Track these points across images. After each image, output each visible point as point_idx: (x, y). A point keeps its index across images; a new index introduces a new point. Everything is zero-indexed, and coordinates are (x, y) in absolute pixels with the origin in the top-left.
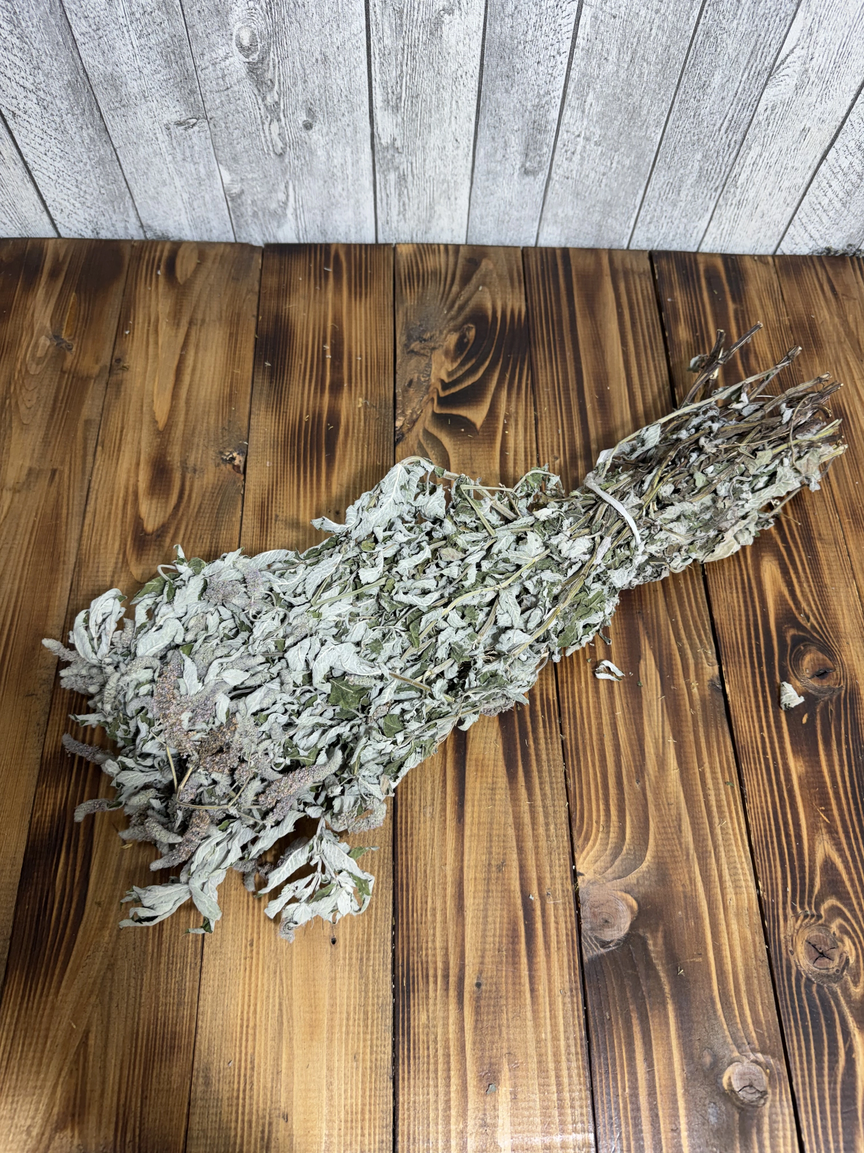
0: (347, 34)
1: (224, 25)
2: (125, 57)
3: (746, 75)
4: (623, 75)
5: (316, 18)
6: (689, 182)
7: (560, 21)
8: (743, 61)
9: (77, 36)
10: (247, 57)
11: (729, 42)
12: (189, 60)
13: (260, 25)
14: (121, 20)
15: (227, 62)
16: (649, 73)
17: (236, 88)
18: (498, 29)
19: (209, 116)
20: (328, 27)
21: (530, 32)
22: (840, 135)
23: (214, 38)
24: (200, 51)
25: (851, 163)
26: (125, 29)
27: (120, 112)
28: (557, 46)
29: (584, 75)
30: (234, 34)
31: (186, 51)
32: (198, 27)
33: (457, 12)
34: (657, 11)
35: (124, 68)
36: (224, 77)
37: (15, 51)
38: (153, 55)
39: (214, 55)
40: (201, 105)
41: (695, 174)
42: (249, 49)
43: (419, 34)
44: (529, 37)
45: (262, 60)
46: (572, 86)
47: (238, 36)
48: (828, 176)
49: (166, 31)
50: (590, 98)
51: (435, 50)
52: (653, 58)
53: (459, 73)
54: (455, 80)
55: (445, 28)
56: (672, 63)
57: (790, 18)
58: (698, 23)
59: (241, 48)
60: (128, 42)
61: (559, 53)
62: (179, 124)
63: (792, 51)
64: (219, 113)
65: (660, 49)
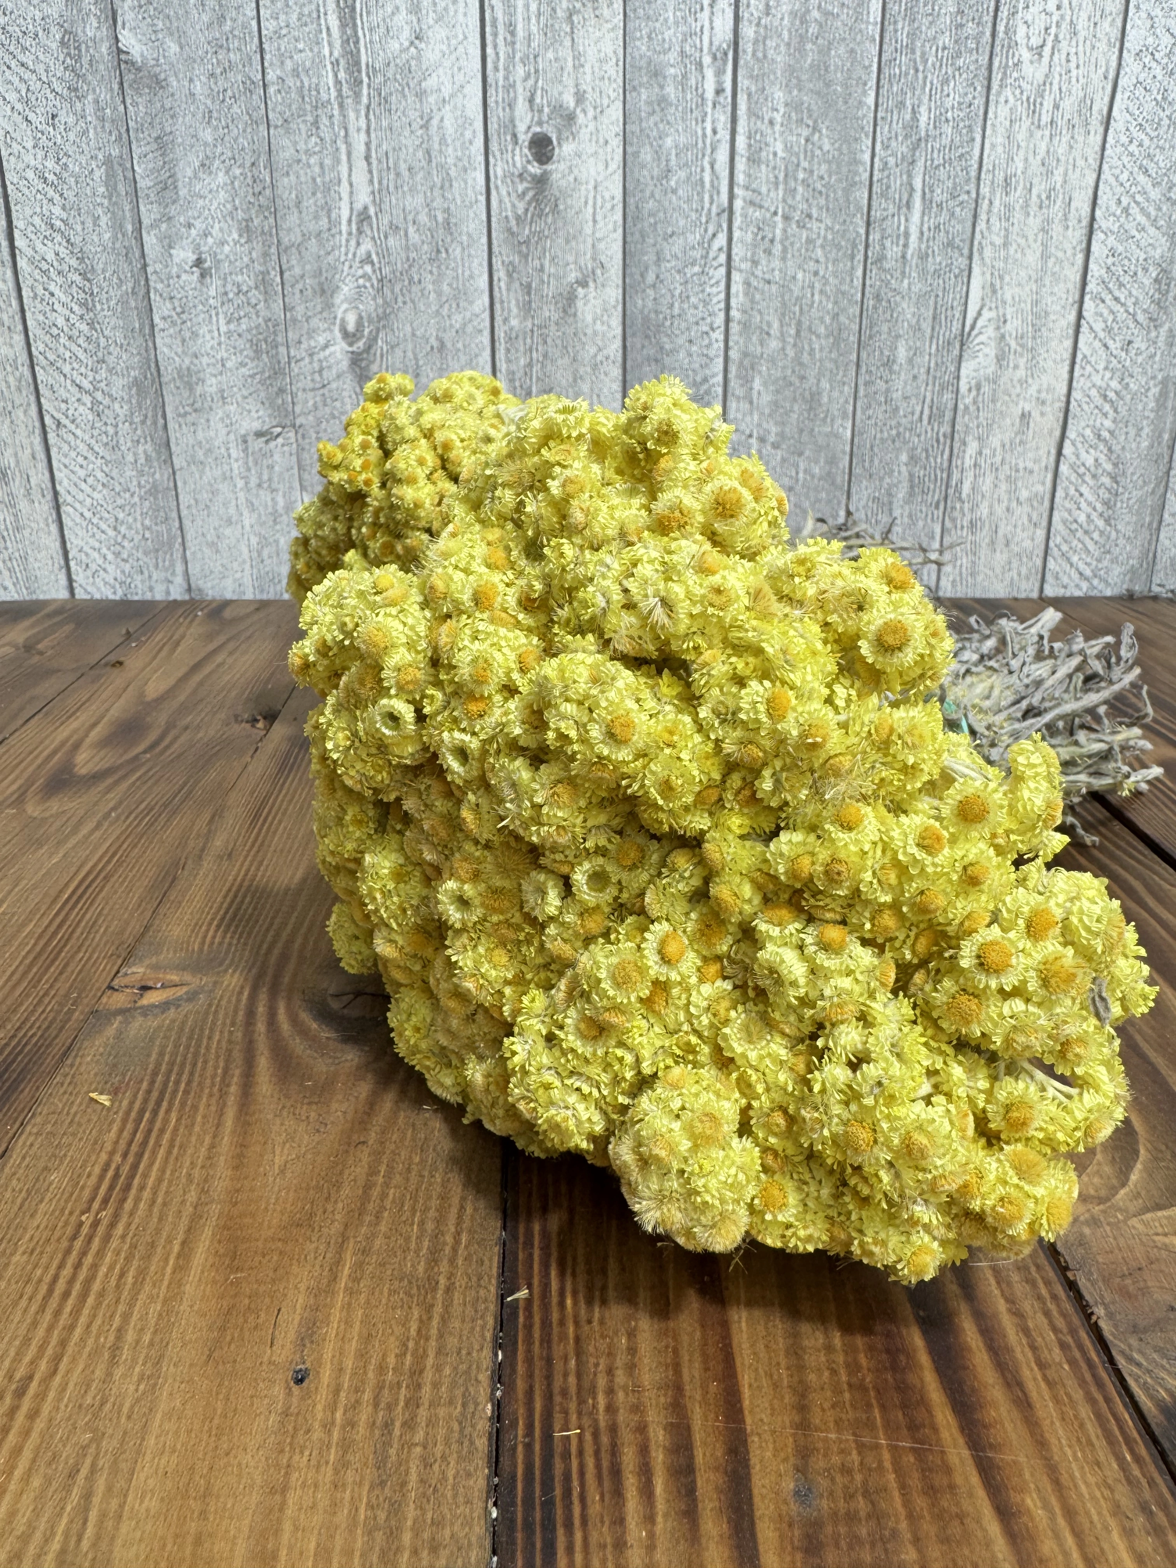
0: (468, 315)
1: (329, 306)
2: (209, 346)
3: (934, 347)
4: (791, 353)
5: (433, 296)
6: (901, 496)
7: (708, 290)
8: (926, 326)
9: (157, 320)
10: (351, 344)
11: (905, 305)
12: (282, 350)
13: (368, 306)
14: (211, 301)
15: (327, 352)
16: (821, 350)
17: (334, 385)
18: (640, 302)
19: (298, 422)
20: (447, 306)
21: (676, 305)
22: (1070, 421)
23: (315, 322)
24: (296, 337)
25: (1096, 460)
26: (213, 313)
27: (189, 419)
28: (709, 320)
29: (745, 354)
30: (339, 316)
31: (280, 339)
32: (298, 308)
33: (591, 284)
34: (816, 273)
35: (205, 360)
36: (320, 371)
37: (81, 341)
38: (240, 343)
39: (313, 344)
40: (290, 408)
41: (905, 484)
42: (354, 335)
43: (550, 312)
44: (676, 311)
45: (368, 348)
46: (733, 370)
47: (343, 320)
48: (1073, 479)
49: (262, 314)
50: (757, 384)
51: (570, 331)
52: (822, 330)
53: (599, 358)
54: (595, 367)
55: (580, 304)
56: (844, 335)
57: (966, 273)
58: (864, 285)
59: (346, 334)
60: (215, 328)
61: (713, 329)
62: (259, 434)
63: (979, 314)
64: (311, 418)
65: (828, 320)
